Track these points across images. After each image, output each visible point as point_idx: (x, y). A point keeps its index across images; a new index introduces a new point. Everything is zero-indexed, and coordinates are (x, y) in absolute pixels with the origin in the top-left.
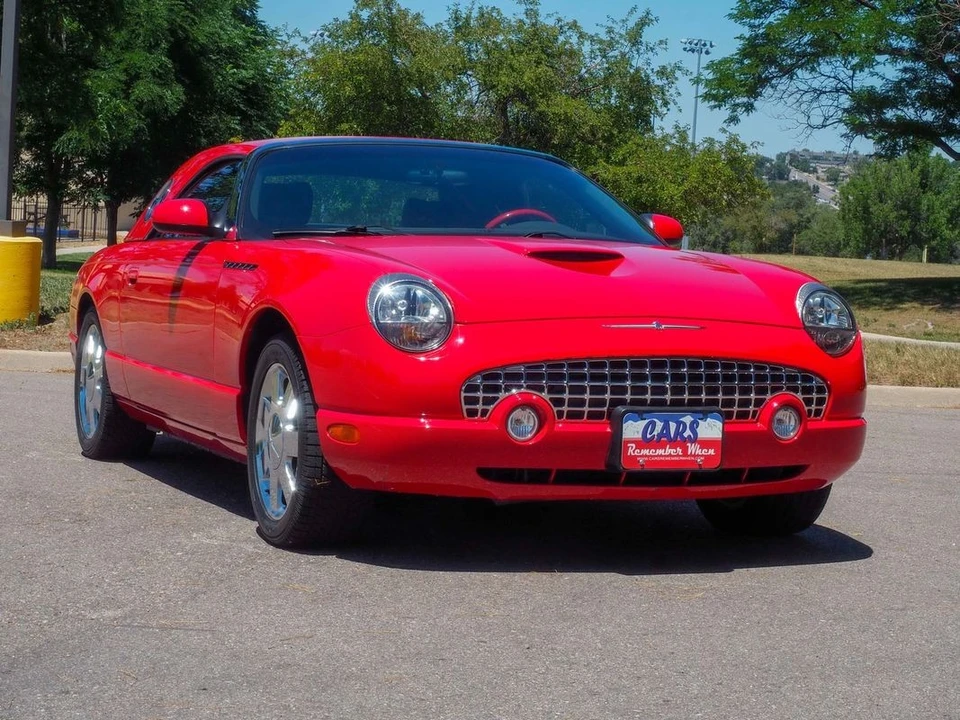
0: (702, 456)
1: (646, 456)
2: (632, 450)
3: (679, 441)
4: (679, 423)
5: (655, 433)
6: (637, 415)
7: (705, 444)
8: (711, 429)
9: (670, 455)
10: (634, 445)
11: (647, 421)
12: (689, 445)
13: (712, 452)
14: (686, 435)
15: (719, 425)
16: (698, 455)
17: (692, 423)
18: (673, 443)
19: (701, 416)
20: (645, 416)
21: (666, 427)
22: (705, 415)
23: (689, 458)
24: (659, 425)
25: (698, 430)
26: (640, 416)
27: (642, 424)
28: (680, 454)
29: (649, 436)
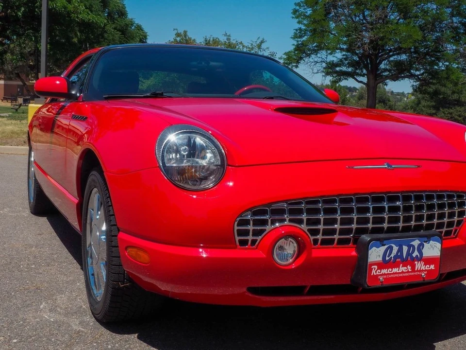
0: (426, 270)
1: (385, 274)
2: (375, 271)
3: (410, 261)
4: (409, 246)
5: (392, 255)
6: (379, 242)
7: (428, 261)
8: (433, 249)
9: (403, 272)
10: (376, 267)
11: (386, 246)
12: (416, 263)
13: (432, 267)
14: (414, 255)
15: (439, 245)
16: (423, 271)
17: (419, 245)
18: (405, 263)
19: (426, 239)
20: (385, 242)
21: (400, 250)
22: (428, 238)
23: (416, 273)
24: (395, 249)
25: (423, 251)
26: (381, 242)
27: (383, 248)
28: (410, 270)
29: (387, 258)
